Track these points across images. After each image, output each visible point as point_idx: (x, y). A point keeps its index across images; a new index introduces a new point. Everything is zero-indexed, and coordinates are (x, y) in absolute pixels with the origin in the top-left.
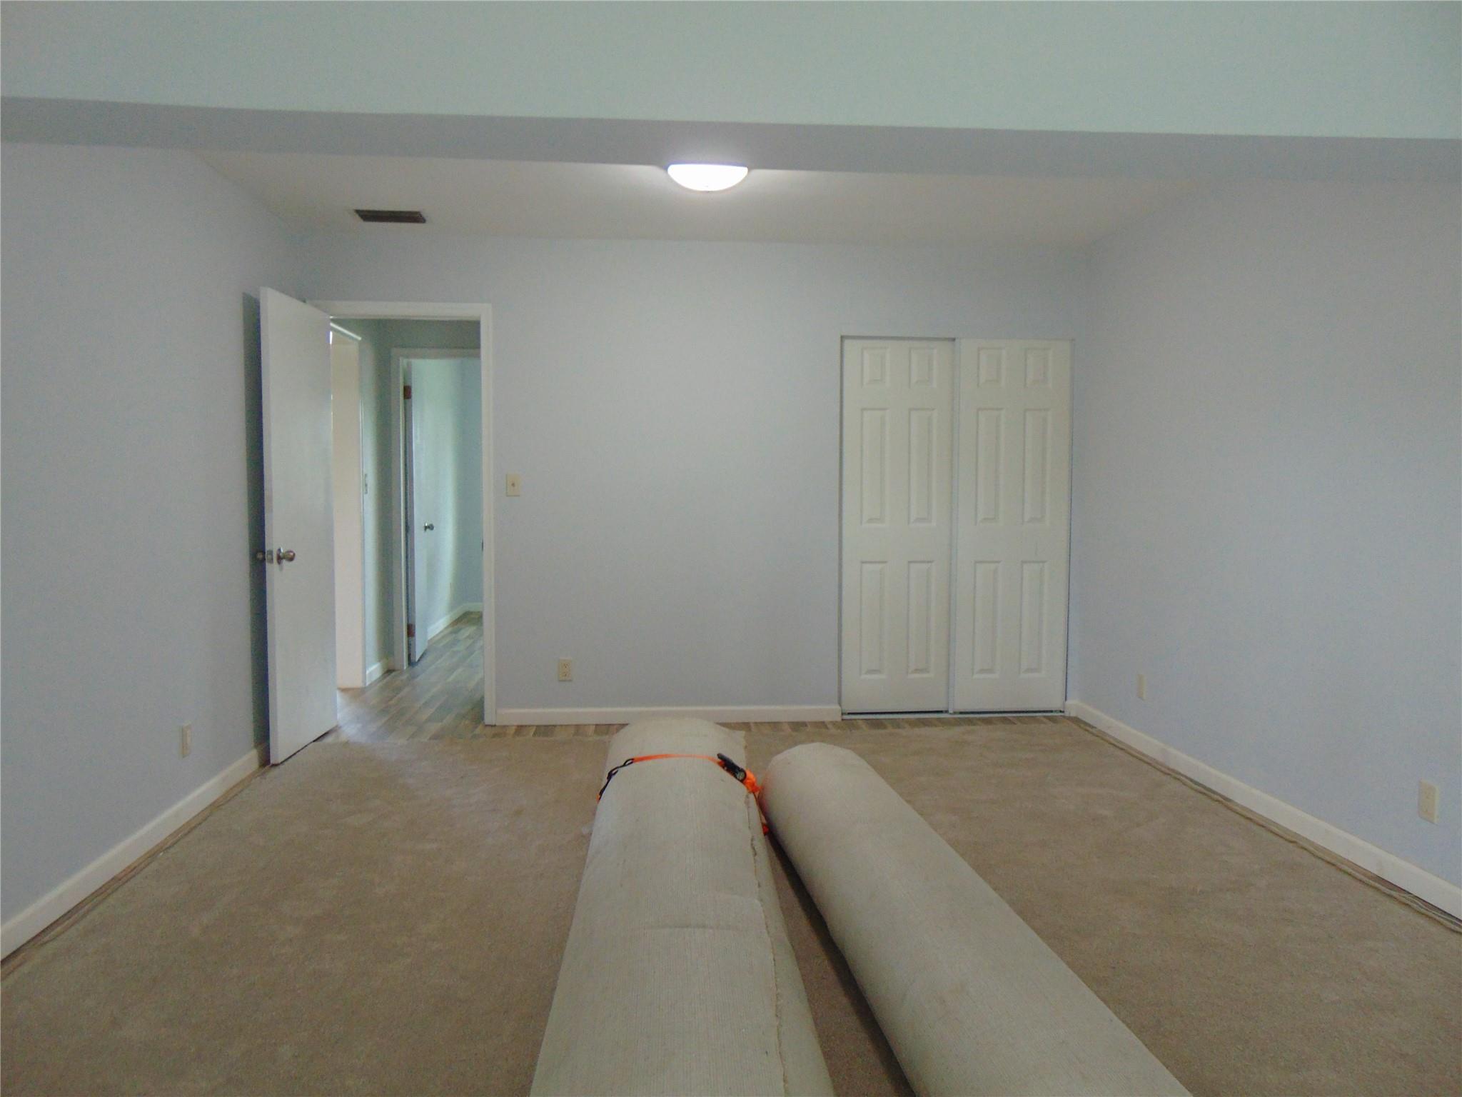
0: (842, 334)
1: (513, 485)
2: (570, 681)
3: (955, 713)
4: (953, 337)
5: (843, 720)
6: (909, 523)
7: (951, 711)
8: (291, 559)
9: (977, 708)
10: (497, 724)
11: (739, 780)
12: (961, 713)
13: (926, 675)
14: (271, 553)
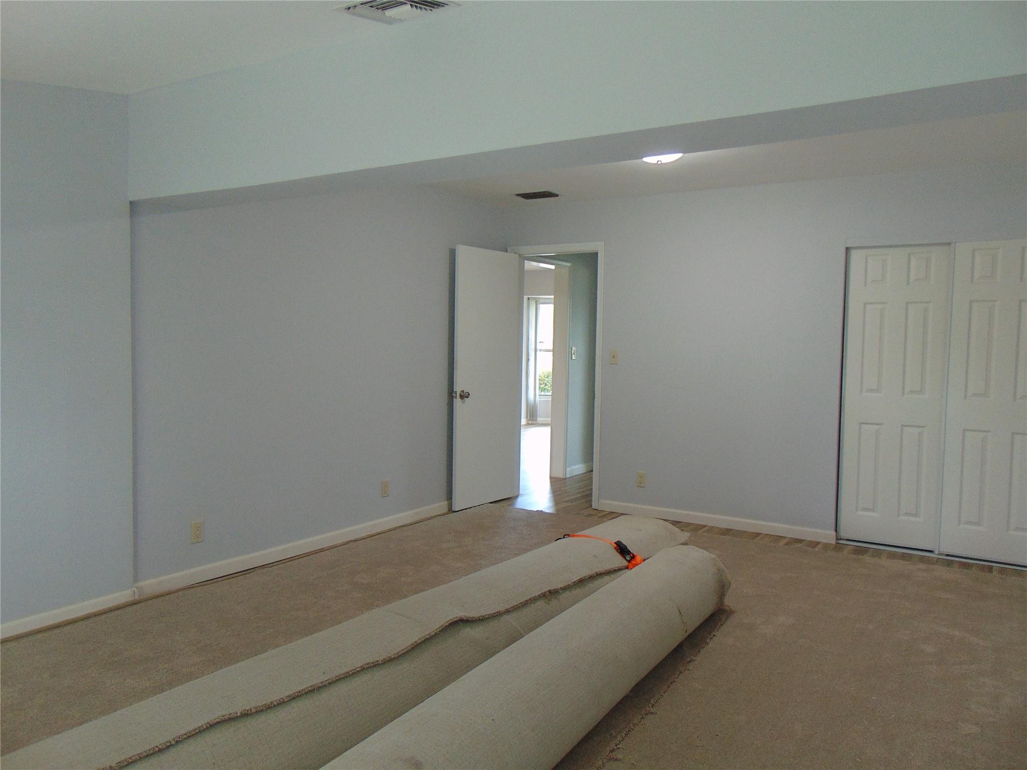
0: (847, 246)
1: (614, 357)
2: (644, 487)
3: (939, 554)
4: (949, 242)
5: (837, 543)
6: (903, 394)
7: (937, 552)
8: (467, 397)
9: (964, 554)
10: (599, 509)
11: (627, 560)
12: (947, 555)
13: (912, 519)
14: (456, 393)
